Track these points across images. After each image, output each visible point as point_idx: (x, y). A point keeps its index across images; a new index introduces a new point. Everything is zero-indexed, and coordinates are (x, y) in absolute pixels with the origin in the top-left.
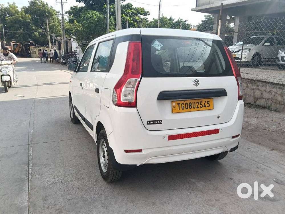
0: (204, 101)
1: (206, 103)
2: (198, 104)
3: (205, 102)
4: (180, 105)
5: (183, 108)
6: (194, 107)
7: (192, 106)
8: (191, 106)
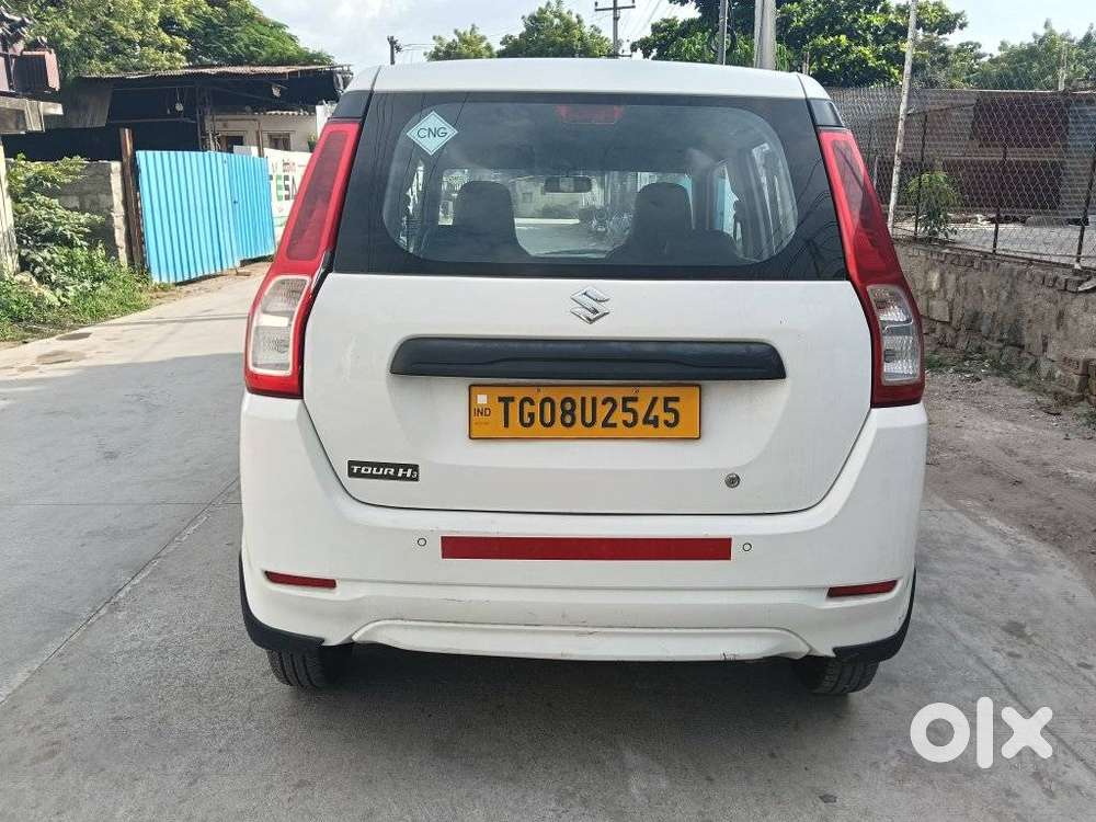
0: (645, 396)
1: (660, 405)
2: (612, 411)
3: (655, 400)
4: (514, 408)
5: (527, 420)
6: (589, 420)
7: (578, 412)
8: (571, 412)
